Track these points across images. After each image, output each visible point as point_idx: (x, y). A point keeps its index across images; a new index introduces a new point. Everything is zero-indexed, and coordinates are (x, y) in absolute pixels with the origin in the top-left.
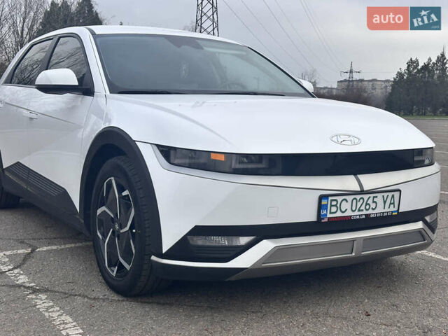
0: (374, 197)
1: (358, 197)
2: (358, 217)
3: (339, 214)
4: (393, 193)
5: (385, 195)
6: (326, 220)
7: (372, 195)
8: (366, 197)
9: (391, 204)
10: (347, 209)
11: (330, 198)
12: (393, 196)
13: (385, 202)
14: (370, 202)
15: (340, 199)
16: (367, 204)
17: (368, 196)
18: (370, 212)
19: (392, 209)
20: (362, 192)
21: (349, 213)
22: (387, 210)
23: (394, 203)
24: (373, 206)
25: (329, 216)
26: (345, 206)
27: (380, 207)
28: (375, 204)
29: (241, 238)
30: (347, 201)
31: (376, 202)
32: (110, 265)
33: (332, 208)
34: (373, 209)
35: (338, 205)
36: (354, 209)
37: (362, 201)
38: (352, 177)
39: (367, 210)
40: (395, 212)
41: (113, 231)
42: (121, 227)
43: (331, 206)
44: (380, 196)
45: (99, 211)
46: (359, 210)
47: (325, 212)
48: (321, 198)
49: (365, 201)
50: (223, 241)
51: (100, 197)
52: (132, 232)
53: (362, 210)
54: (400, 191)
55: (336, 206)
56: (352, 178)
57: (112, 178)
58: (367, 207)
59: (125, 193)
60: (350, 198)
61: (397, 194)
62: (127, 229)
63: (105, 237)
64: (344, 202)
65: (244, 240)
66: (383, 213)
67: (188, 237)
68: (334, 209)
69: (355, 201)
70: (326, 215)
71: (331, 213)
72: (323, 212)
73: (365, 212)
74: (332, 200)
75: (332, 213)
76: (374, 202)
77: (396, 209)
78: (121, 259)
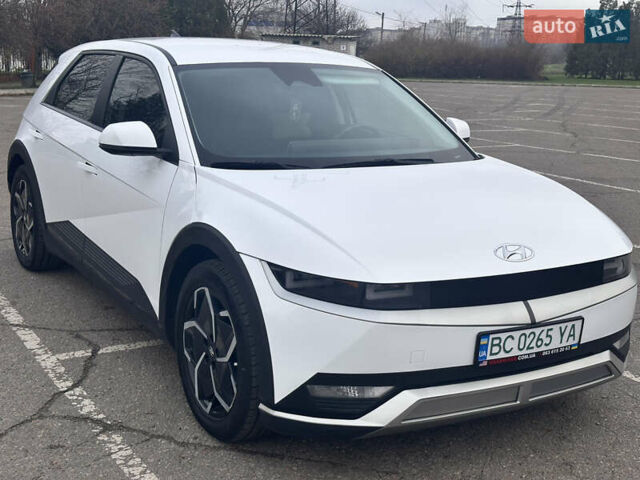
0: (548, 330)
1: (527, 332)
2: (526, 357)
3: (502, 355)
4: (573, 323)
5: (563, 326)
6: (485, 364)
7: (546, 328)
8: (537, 331)
9: (570, 336)
10: (513, 347)
11: (492, 336)
12: (573, 326)
13: (562, 335)
14: (543, 336)
15: (503, 336)
16: (539, 339)
17: (541, 329)
18: (543, 348)
19: (571, 342)
20: (534, 324)
21: (515, 353)
22: (564, 344)
23: (574, 335)
24: (547, 341)
25: (489, 358)
26: (510, 344)
27: (556, 342)
28: (549, 339)
29: (376, 388)
30: (513, 338)
31: (550, 337)
32: (202, 397)
33: (494, 348)
34: (546, 345)
35: (502, 344)
36: (521, 347)
37: (532, 336)
38: (521, 303)
39: (538, 347)
40: (574, 345)
41: (206, 357)
42: (218, 353)
43: (493, 345)
44: (556, 328)
45: (187, 325)
46: (528, 348)
47: (484, 354)
48: (480, 336)
49: (537, 335)
50: (352, 392)
51: (188, 308)
52: (233, 366)
53: (532, 348)
54: (583, 319)
55: (498, 345)
56: (520, 305)
57: (206, 289)
58: (539, 343)
59: (224, 313)
60: (516, 334)
61: (578, 324)
62: (226, 359)
63: (195, 359)
64: (510, 339)
65: (378, 391)
66: (559, 349)
67: (308, 386)
68: (496, 349)
69: (523, 337)
70: (485, 357)
71: (491, 354)
72: (482, 354)
73: (536, 350)
74: (493, 339)
75: (494, 354)
76: (547, 336)
77: (576, 341)
78: (216, 394)
